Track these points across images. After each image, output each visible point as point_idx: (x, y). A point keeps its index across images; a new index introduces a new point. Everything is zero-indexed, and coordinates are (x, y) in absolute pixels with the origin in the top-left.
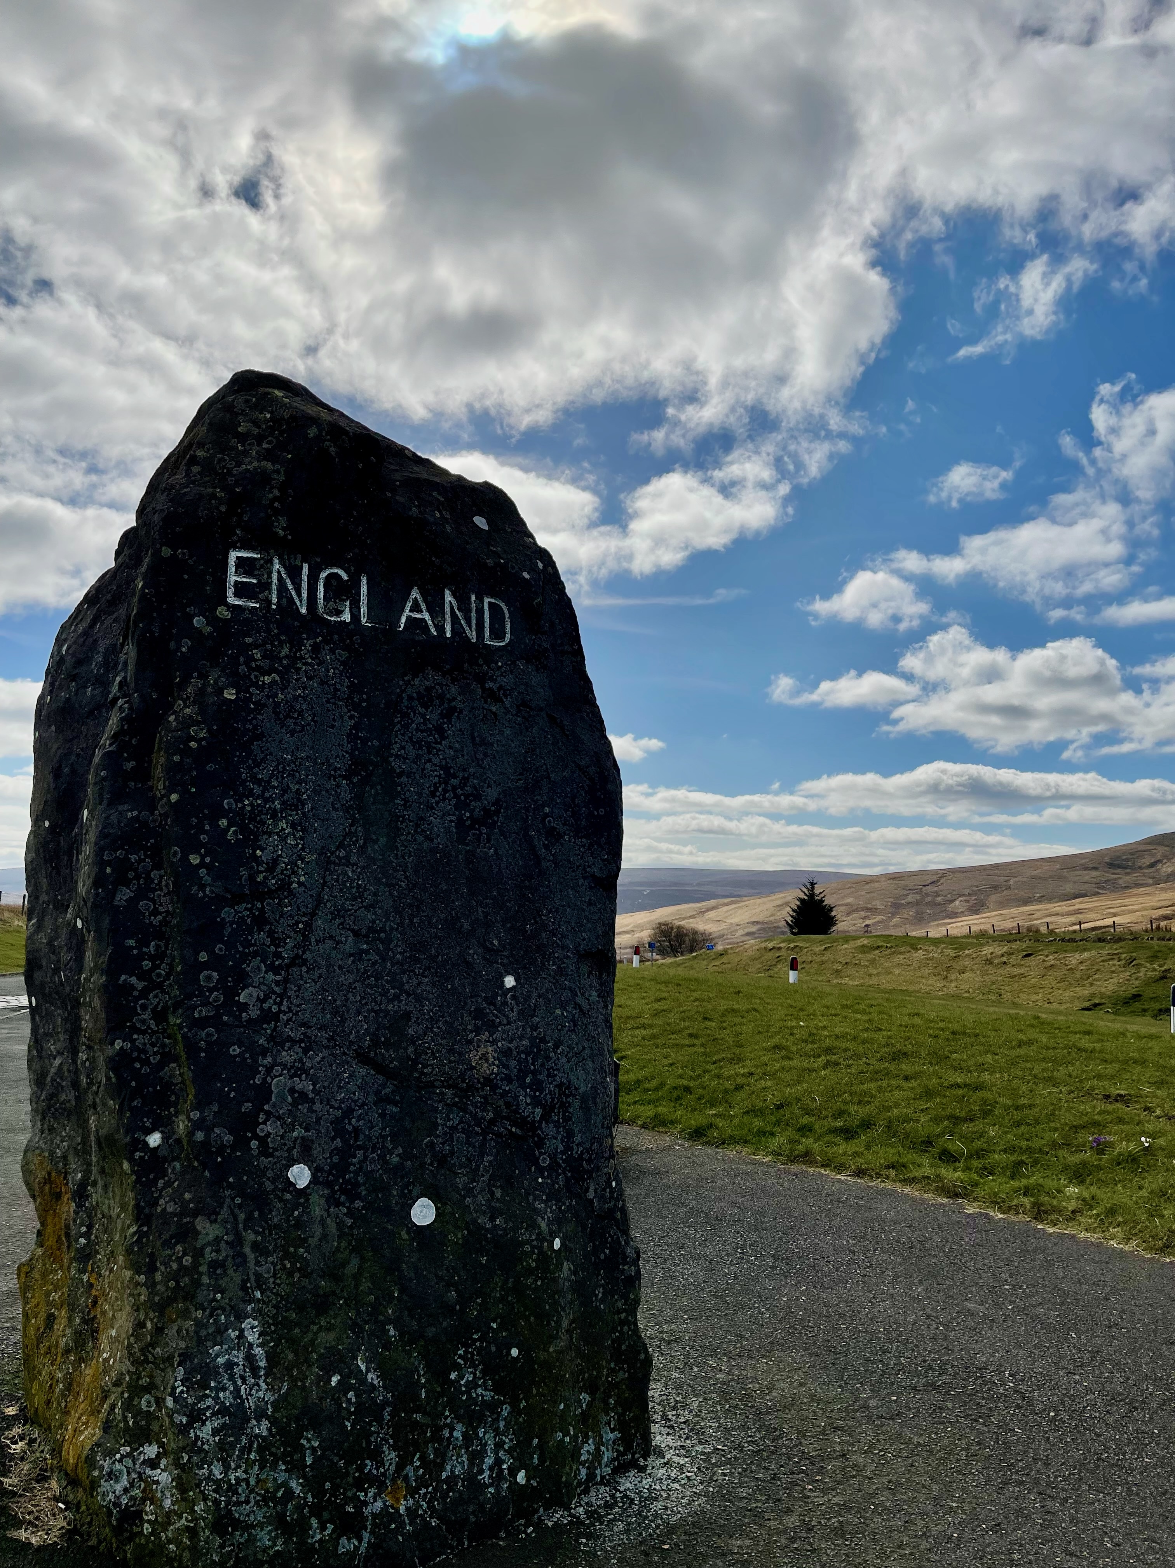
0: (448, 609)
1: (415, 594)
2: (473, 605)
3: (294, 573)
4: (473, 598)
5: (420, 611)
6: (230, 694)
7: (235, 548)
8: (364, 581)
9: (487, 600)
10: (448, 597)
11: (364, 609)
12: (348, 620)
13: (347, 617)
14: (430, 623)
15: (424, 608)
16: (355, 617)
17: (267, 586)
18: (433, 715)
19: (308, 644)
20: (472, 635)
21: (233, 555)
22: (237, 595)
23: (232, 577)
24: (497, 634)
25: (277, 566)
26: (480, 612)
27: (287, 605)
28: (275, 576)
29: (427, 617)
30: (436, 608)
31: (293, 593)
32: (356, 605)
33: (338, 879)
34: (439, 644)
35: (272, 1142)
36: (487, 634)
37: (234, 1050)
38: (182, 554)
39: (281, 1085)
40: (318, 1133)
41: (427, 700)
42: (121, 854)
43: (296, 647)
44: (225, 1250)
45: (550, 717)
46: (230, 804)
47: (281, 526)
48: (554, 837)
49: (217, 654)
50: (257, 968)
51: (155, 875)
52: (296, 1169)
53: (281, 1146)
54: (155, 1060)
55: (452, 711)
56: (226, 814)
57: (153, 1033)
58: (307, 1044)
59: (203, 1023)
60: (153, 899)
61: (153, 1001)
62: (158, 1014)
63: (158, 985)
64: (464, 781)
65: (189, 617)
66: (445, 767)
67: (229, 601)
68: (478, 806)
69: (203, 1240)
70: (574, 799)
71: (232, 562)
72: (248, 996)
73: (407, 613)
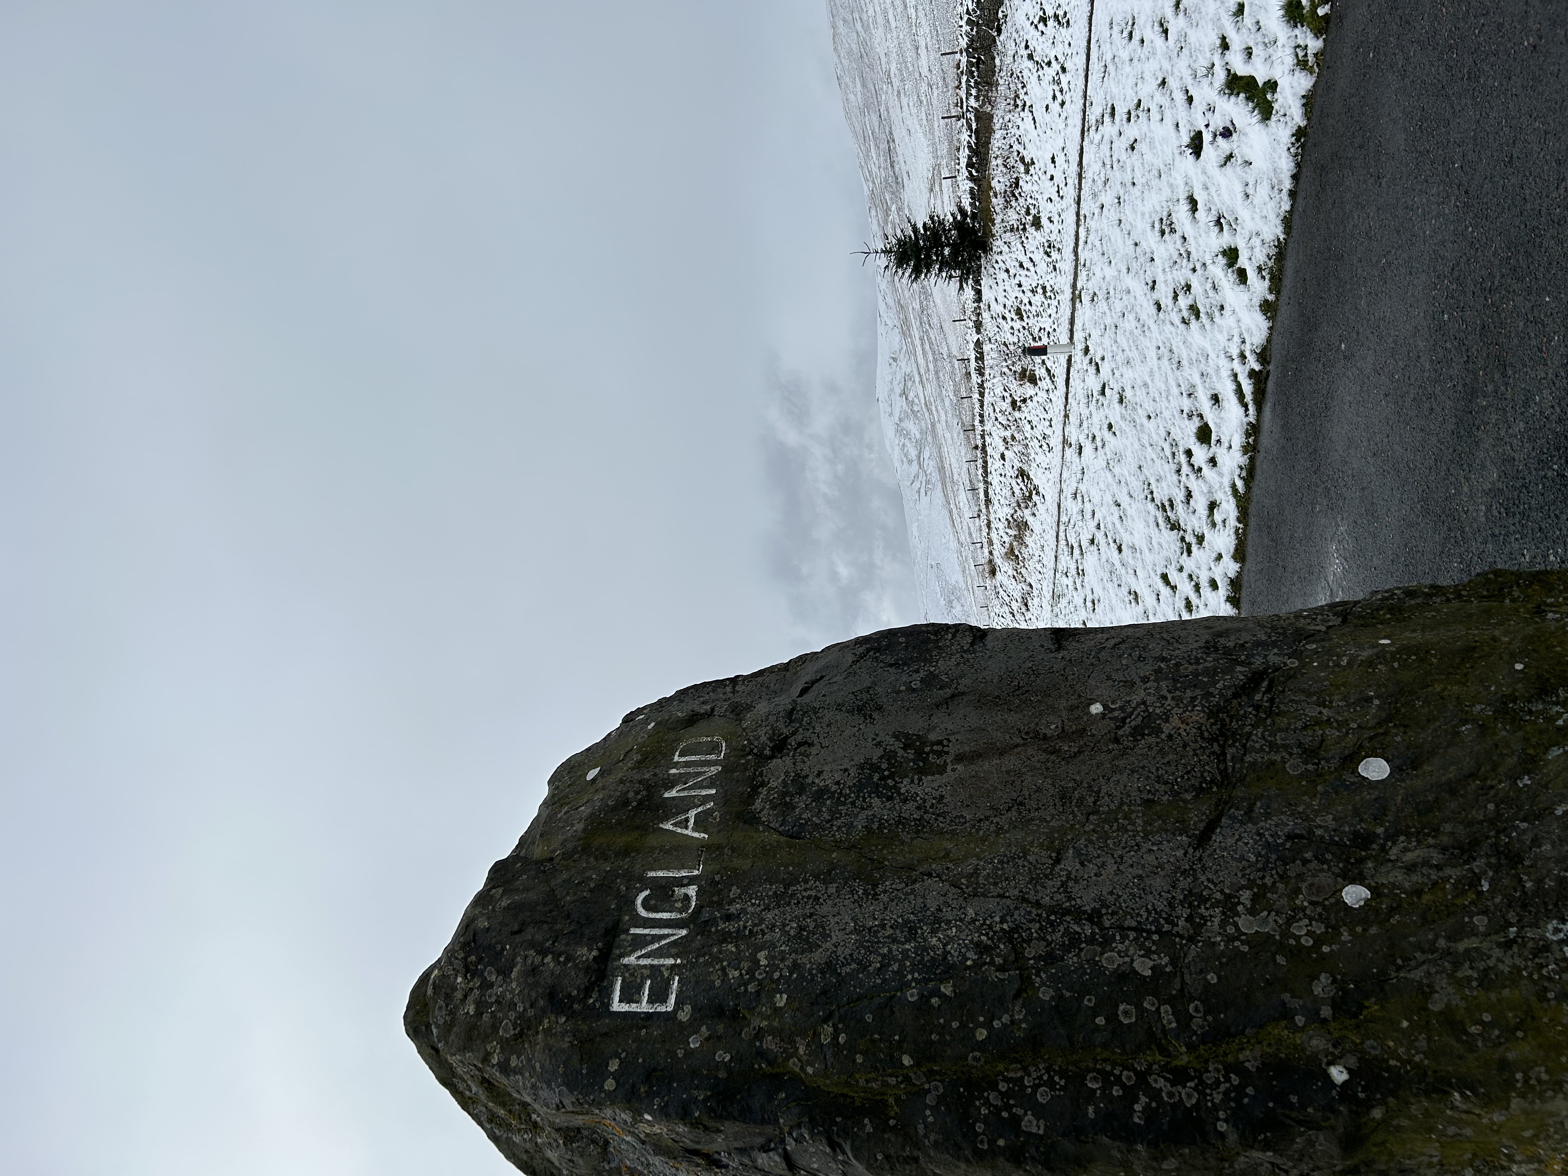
0: (685, 794)
1: (668, 824)
2: (681, 771)
3: (640, 942)
4: (673, 771)
5: (687, 820)
6: (781, 1000)
7: (609, 1004)
8: (651, 874)
9: (676, 758)
10: (672, 794)
11: (684, 873)
12: (695, 887)
13: (692, 891)
14: (700, 809)
15: (682, 817)
16: (691, 881)
17: (654, 969)
18: (801, 802)
19: (721, 926)
20: (714, 770)
21: (617, 1006)
22: (664, 1000)
23: (644, 1007)
24: (714, 748)
25: (631, 960)
26: (687, 764)
27: (678, 948)
28: (643, 962)
29: (692, 814)
30: (684, 805)
31: (663, 942)
32: (681, 882)
33: (995, 884)
34: (723, 800)
35: (1319, 928)
36: (713, 757)
37: (1212, 978)
38: (614, 1066)
39: (1247, 924)
40: (1300, 877)
41: (784, 805)
42: (979, 1127)
43: (725, 937)
44: (1466, 971)
45: (800, 695)
46: (912, 995)
47: (586, 954)
48: (930, 681)
49: (735, 1017)
50: (1111, 961)
51: (1003, 1087)
52: (1348, 900)
53: (1320, 919)
54: (1235, 1080)
55: (799, 783)
56: (924, 998)
57: (1201, 1082)
58: (1194, 899)
59: (1183, 1019)
60: (1035, 1087)
61: (1161, 1083)
62: (1179, 1076)
63: (1142, 1077)
64: (875, 768)
65: (689, 1053)
66: (859, 787)
67: (669, 1009)
68: (901, 752)
69: (1456, 1000)
70: (891, 665)
71: (625, 1008)
72: (1144, 967)
73: (689, 832)
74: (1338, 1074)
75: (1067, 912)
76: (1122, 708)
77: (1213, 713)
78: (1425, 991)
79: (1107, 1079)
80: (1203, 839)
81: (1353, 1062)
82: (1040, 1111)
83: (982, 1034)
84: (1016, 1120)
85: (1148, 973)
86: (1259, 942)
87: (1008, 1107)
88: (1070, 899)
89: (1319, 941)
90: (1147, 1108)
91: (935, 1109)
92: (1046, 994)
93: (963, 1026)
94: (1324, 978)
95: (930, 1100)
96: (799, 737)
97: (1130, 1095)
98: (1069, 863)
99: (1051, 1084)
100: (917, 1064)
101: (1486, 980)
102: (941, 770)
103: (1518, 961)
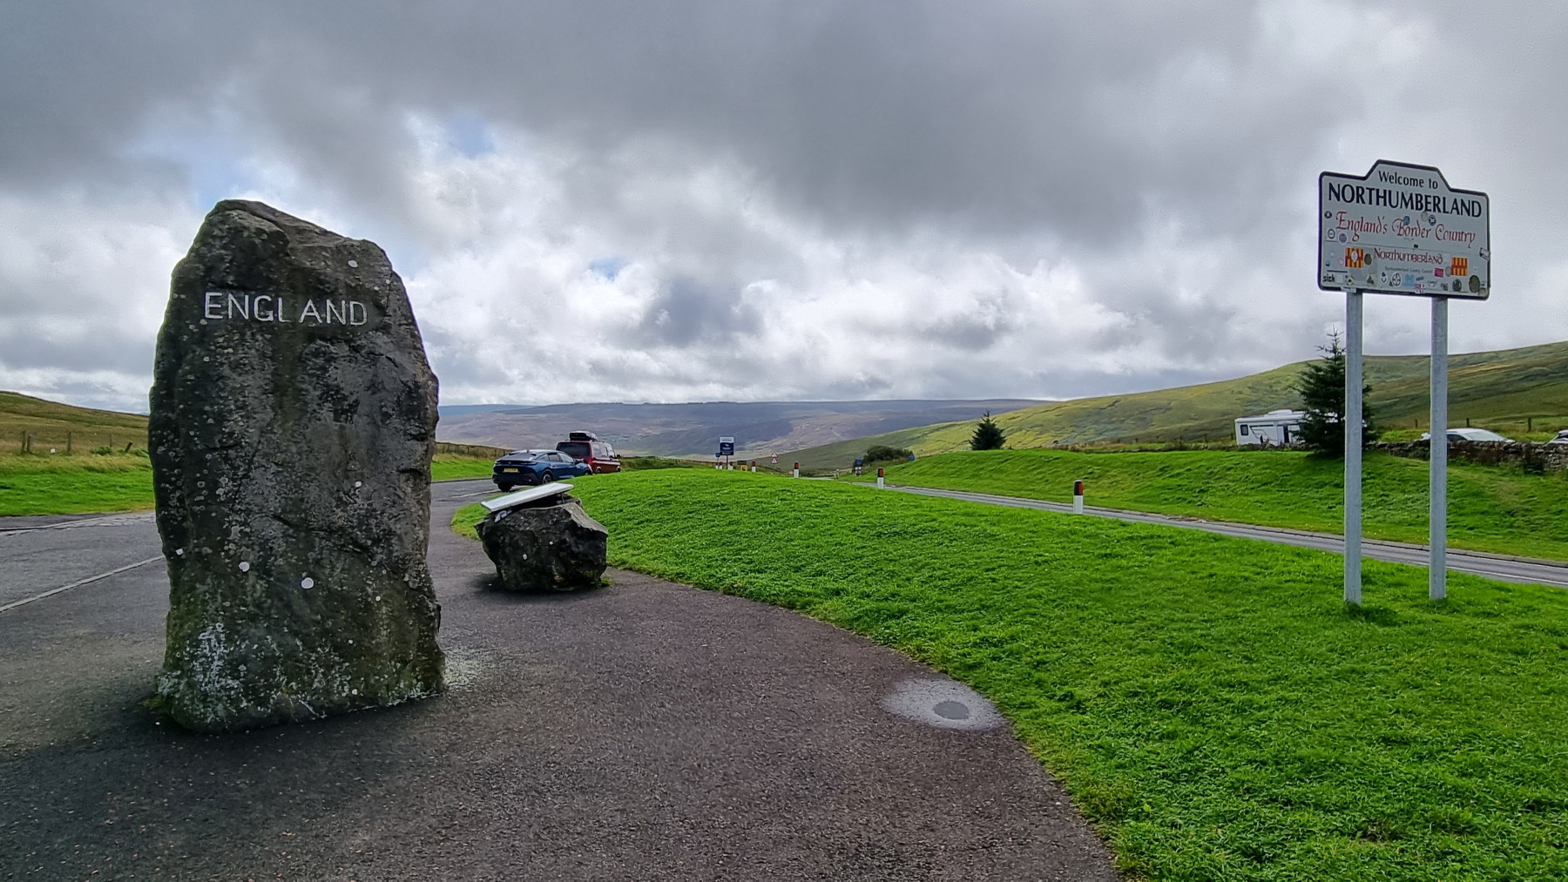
0: (328, 309)
1: (310, 303)
2: (343, 307)
3: (241, 300)
4: (343, 302)
5: (313, 312)
6: (206, 359)
7: (210, 291)
8: (280, 300)
9: (352, 303)
10: (329, 303)
11: (280, 314)
12: (272, 320)
13: (271, 318)
14: (318, 317)
15: (314, 309)
16: (276, 318)
17: (227, 308)
18: (320, 361)
19: (249, 333)
20: (343, 321)
21: (208, 295)
22: (211, 313)
23: (208, 305)
24: (358, 319)
25: (231, 297)
26: (348, 309)
27: (238, 315)
28: (230, 304)
29: (316, 314)
30: (321, 308)
31: (241, 310)
32: (276, 312)
33: (267, 440)
34: (324, 327)
35: (231, 553)
36: (352, 318)
37: (214, 514)
38: (183, 296)
39: (235, 529)
40: (253, 550)
41: (316, 354)
42: (159, 432)
43: (243, 335)
44: (208, 596)
45: (387, 358)
46: (207, 408)
47: (230, 280)
48: (387, 416)
49: (200, 343)
50: (224, 480)
51: (176, 440)
52: (242, 564)
53: (235, 554)
54: (180, 519)
55: (331, 359)
56: (205, 413)
57: (179, 508)
58: (248, 512)
59: (199, 503)
60: (175, 451)
61: (178, 494)
62: (181, 500)
63: (180, 488)
64: (337, 392)
65: (188, 325)
66: (327, 385)
67: (207, 316)
68: (346, 403)
69: (198, 591)
70: (399, 398)
71: (208, 298)
72: (220, 491)
73: (305, 313)
74: (179, 552)
75: (249, 466)
76: (355, 494)
77: (341, 528)
78: (203, 583)
79: (178, 477)
80: (276, 517)
81: (183, 557)
82: (166, 452)
83: (192, 433)
84: (163, 444)
85: (217, 493)
86: (227, 532)
87: (167, 441)
88: (255, 468)
89: (227, 552)
90: (167, 488)
91: (166, 416)
92: (209, 456)
93: (196, 427)
94: (210, 551)
95: (170, 415)
96: (359, 358)
97: (171, 483)
98: (274, 468)
99: (176, 457)
100: (181, 409)
101: (205, 602)
102: (336, 419)
103: (210, 612)
